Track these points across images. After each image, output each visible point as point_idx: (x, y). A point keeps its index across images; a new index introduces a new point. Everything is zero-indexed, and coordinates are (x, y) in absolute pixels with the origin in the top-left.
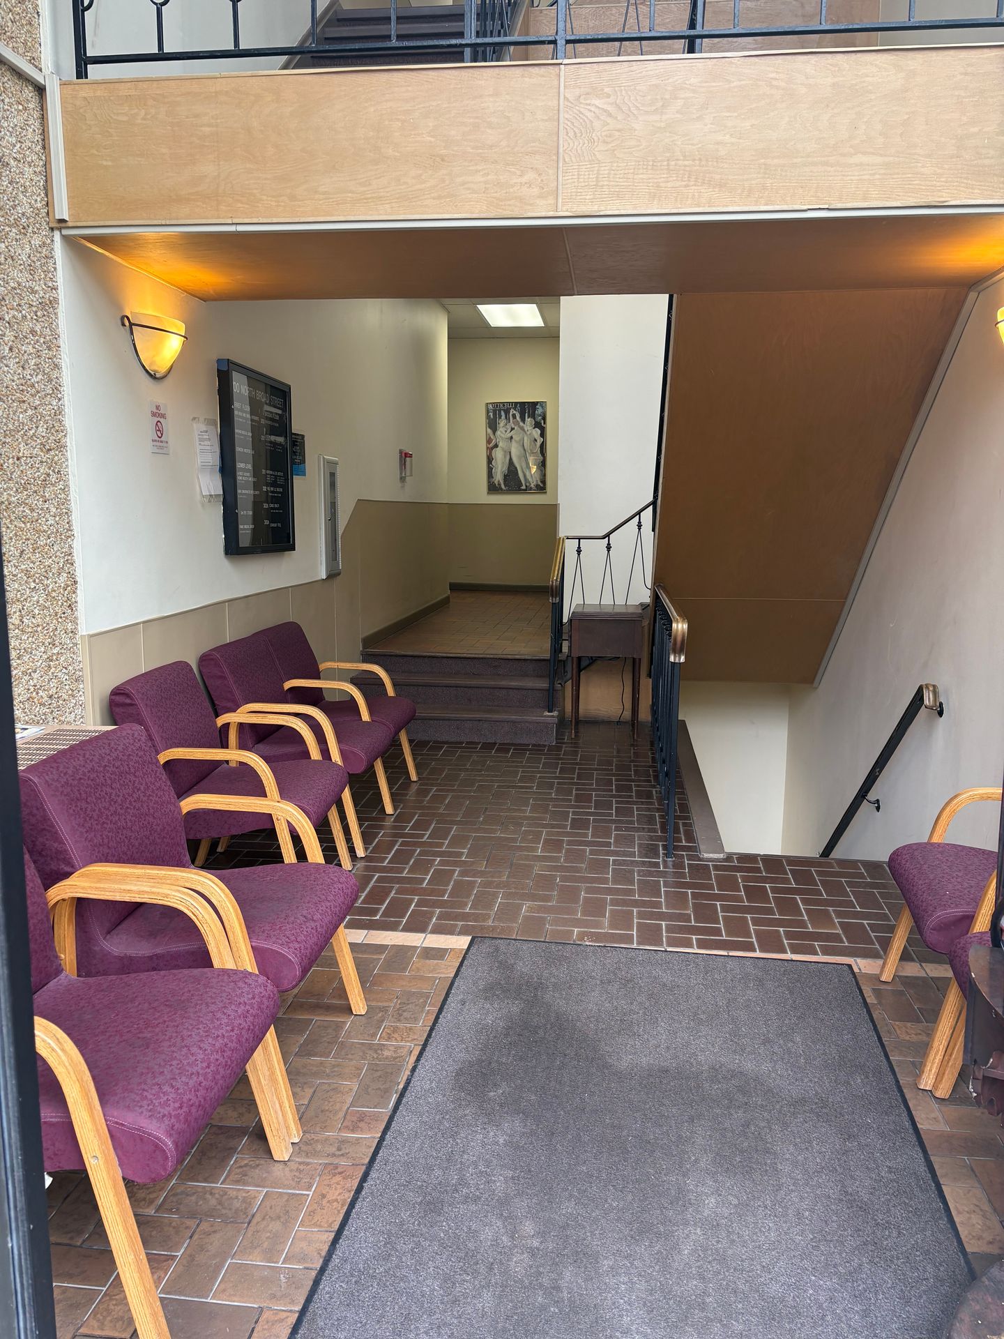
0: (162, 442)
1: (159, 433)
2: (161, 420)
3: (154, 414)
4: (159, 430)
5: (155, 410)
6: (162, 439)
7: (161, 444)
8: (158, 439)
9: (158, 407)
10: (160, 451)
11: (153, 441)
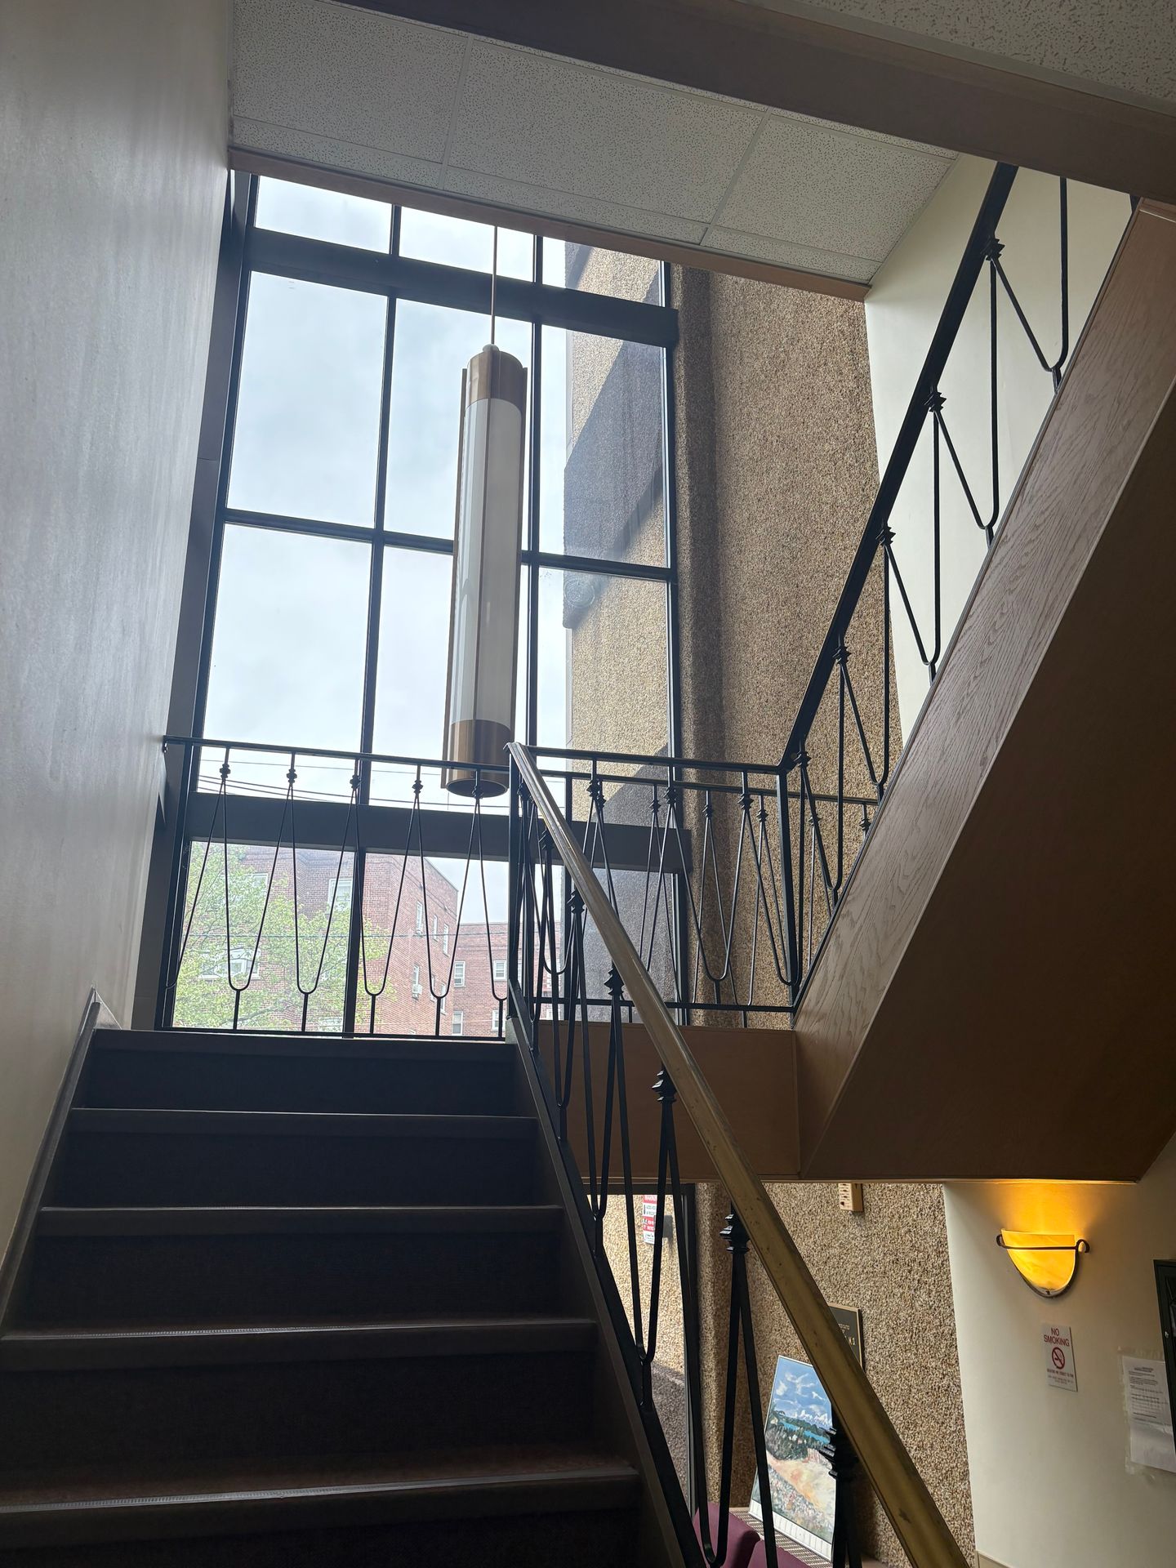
0: (1063, 1374)
1: (1058, 1362)
2: (1062, 1347)
3: (1048, 1339)
4: (1058, 1358)
5: (1050, 1334)
6: (1063, 1370)
7: (1062, 1377)
8: (1057, 1370)
9: (1054, 1331)
10: (1063, 1385)
11: (1048, 1370)
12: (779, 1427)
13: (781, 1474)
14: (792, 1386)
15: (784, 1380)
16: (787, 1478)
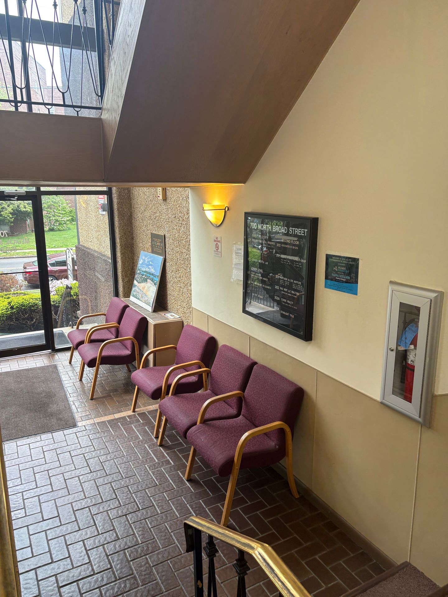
2: (218, 243)
3: (215, 241)
4: (217, 247)
5: (215, 239)
6: (218, 251)
7: (217, 253)
8: (216, 250)
9: (217, 238)
10: (217, 255)
11: (214, 251)
12: (139, 274)
13: (139, 287)
14: (144, 260)
15: (142, 259)
16: (141, 288)
